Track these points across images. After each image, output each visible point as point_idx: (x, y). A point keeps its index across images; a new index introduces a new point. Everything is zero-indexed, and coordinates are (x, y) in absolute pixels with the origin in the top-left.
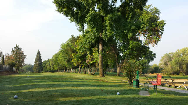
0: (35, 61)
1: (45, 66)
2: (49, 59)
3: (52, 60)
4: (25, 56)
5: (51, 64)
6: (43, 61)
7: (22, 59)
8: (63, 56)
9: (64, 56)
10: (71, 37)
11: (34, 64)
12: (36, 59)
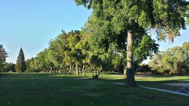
0: (17, 60)
1: (28, 65)
2: (33, 58)
3: (37, 58)
4: (7, 54)
5: (35, 63)
6: (26, 60)
7: (3, 57)
8: (52, 55)
9: (54, 55)
10: (61, 33)
11: (17, 63)
12: (19, 57)
